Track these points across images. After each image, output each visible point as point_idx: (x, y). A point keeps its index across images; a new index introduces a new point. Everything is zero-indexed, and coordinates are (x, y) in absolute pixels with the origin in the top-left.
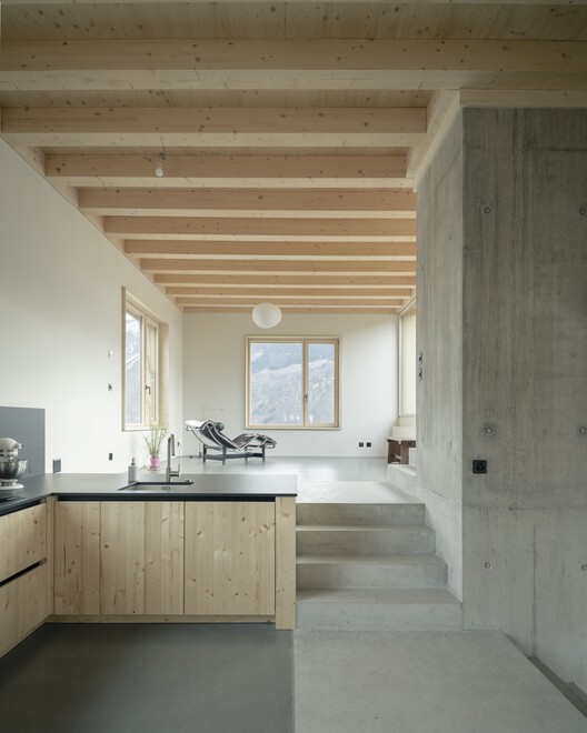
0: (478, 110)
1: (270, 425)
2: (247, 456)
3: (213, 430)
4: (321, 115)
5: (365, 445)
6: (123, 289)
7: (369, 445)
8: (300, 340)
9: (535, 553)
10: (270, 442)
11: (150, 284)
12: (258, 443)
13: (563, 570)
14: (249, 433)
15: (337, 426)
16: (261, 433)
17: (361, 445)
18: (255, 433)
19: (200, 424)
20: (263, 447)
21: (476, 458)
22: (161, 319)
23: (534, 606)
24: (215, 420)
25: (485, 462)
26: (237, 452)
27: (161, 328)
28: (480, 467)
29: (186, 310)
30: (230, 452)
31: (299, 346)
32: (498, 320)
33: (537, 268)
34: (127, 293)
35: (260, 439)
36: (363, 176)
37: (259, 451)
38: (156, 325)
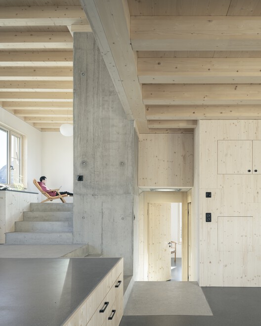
0: (80, 33)
4: (32, 35)
9: (102, 213)
13: (114, 220)
21: (78, 174)
23: (102, 234)
25: (82, 176)
27: (23, 138)
28: (80, 178)
32: (88, 119)
33: (103, 98)
36: (67, 61)
38: (20, 136)
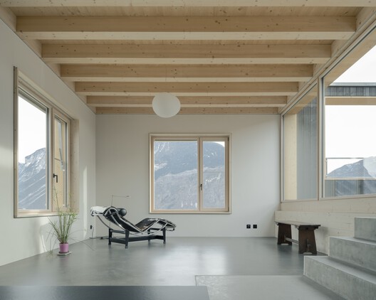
1: (172, 210)
2: (149, 238)
3: (115, 216)
5: (252, 227)
6: (15, 69)
7: (255, 227)
8: (196, 137)
10: (170, 225)
11: (54, 77)
12: (160, 226)
14: (152, 217)
15: (228, 210)
16: (162, 217)
17: (248, 227)
18: (157, 218)
19: (102, 209)
20: (164, 230)
22: (72, 115)
24: (117, 206)
26: (140, 235)
27: (71, 123)
29: (99, 111)
30: (132, 235)
31: (196, 143)
34: (20, 74)
35: (161, 222)
37: (160, 233)
38: (66, 120)
